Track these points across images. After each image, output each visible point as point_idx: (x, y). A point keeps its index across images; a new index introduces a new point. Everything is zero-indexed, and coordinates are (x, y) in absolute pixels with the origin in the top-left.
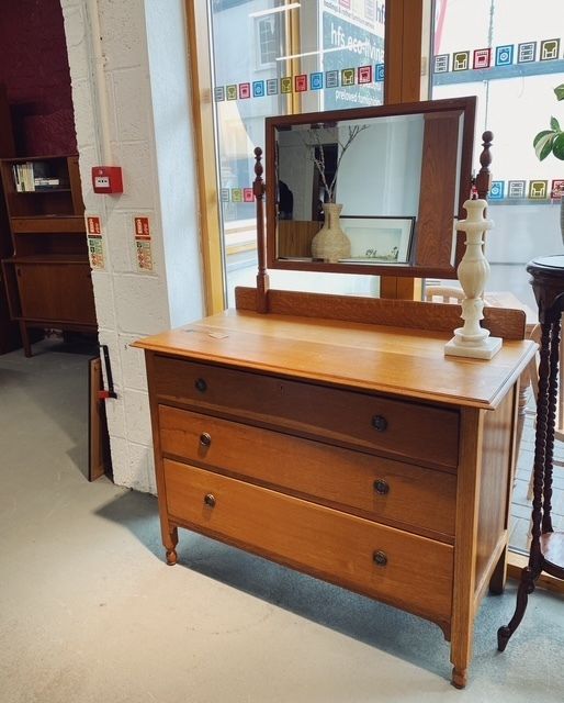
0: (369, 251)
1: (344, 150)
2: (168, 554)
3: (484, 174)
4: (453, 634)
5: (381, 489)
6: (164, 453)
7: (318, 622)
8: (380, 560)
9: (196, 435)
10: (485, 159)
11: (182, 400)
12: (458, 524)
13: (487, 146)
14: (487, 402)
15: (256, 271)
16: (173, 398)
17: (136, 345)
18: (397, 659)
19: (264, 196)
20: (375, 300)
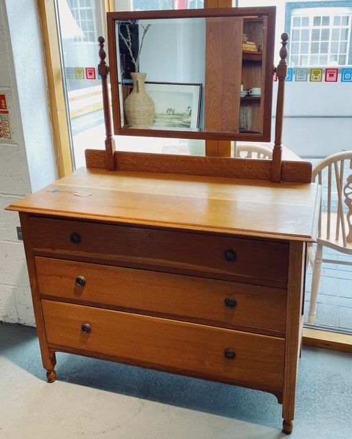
0: (169, 110)
1: (146, 31)
2: (48, 374)
3: (283, 65)
4: (285, 399)
5: (230, 304)
6: (42, 295)
7: (179, 406)
8: (229, 355)
9: (71, 278)
10: (284, 54)
11: (58, 251)
12: (288, 323)
13: (284, 44)
14: (310, 237)
15: (104, 137)
16: (49, 250)
17: (11, 208)
18: (242, 422)
19: (108, 76)
20: (203, 158)
